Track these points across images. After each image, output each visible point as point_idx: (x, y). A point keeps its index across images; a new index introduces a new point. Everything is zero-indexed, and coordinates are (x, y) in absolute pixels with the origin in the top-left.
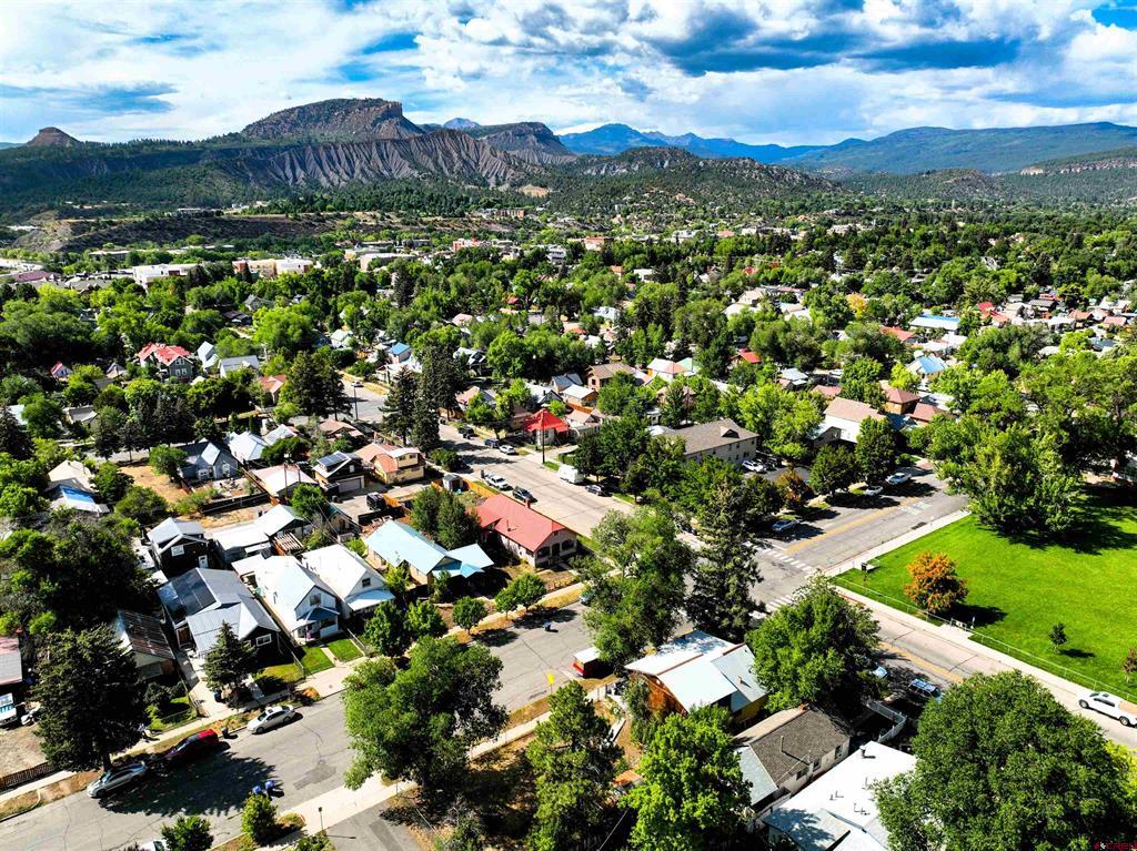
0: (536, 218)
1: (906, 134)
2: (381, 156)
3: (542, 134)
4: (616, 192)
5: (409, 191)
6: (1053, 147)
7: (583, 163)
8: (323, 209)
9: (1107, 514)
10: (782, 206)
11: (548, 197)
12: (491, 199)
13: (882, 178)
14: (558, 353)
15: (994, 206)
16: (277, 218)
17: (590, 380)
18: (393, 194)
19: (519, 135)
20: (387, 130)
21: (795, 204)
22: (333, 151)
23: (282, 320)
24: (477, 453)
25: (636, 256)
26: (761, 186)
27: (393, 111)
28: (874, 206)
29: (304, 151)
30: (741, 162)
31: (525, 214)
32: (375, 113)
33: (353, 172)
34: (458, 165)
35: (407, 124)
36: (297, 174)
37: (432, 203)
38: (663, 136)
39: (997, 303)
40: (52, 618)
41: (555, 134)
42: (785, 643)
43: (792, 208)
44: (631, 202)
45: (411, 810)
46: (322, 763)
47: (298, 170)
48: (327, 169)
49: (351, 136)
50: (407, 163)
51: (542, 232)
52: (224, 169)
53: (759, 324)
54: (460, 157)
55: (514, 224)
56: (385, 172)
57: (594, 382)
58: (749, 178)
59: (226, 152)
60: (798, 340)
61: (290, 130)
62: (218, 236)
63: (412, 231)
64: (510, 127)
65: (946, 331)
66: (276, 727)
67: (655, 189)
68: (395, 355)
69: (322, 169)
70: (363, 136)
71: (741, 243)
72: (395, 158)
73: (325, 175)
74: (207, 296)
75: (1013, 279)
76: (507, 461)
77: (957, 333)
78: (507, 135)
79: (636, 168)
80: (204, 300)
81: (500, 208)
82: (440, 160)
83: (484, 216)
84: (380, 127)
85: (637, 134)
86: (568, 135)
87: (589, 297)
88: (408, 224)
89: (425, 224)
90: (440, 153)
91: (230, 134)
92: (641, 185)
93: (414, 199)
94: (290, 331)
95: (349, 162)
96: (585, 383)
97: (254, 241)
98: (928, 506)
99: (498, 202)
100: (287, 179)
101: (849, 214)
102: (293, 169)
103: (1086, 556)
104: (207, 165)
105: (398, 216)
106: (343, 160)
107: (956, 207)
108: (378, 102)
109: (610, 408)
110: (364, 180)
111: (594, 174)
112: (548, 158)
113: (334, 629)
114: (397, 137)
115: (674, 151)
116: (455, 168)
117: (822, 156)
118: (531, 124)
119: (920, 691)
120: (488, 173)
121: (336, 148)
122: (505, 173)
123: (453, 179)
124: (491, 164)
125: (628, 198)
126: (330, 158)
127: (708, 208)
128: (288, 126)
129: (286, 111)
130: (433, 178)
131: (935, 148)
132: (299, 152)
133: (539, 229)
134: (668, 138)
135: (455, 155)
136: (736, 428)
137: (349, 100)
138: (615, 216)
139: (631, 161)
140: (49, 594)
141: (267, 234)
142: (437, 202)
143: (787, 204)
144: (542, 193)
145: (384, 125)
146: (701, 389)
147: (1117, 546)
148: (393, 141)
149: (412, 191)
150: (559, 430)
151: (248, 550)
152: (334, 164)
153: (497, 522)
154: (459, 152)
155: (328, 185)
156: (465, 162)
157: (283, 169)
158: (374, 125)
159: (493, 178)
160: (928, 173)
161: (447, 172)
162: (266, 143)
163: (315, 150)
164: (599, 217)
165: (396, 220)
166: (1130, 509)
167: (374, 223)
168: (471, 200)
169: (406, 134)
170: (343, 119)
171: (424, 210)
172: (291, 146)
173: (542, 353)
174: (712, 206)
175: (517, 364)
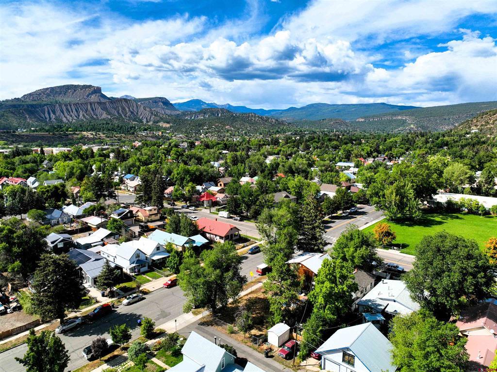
0: (167, 135)
1: (312, 106)
2: (93, 110)
3: (165, 102)
4: (200, 125)
5: (107, 123)
6: (367, 111)
7: (184, 114)
8: (67, 131)
9: (429, 216)
10: (270, 131)
11: (171, 127)
12: (146, 127)
13: (306, 122)
14: (205, 173)
15: (349, 132)
16: (44, 134)
17: (219, 184)
18: (100, 124)
19: (155, 102)
20: (94, 98)
21: (275, 131)
22: (69, 107)
23: (70, 166)
24: (179, 210)
25: (219, 145)
26: (260, 124)
27: (98, 90)
28: (305, 131)
29: (55, 106)
30: (250, 115)
31: (162, 133)
32: (88, 91)
33: (79, 116)
34: (129, 114)
35: (104, 96)
36: (51, 116)
37: (118, 128)
38: (216, 104)
39: (365, 159)
40: (20, 264)
41: (171, 102)
42: (346, 246)
43: (273, 132)
44: (208, 129)
45: (211, 322)
46: (163, 312)
47: (52, 115)
48: (66, 114)
49: (77, 100)
50: (105, 112)
51: (171, 141)
52: (13, 113)
53: (281, 164)
54: (130, 110)
55: (158, 138)
56: (95, 116)
57: (221, 185)
58: (254, 121)
59: (14, 106)
60: (300, 167)
61: (46, 98)
62: (14, 142)
63: (110, 140)
64: (151, 99)
65: (350, 167)
66: (135, 302)
67: (217, 124)
68: (127, 179)
69: (64, 114)
70: (83, 101)
71: (260, 141)
72: (99, 110)
73: (65, 116)
74: (24, 160)
75: (369, 150)
76: (194, 213)
77: (354, 167)
78: (149, 102)
79: (207, 116)
80: (23, 162)
81: (150, 131)
82: (120, 111)
83: (144, 134)
84: (91, 97)
85: (205, 103)
86: (176, 104)
87: (205, 159)
88: (108, 137)
89: (117, 137)
90: (120, 108)
91: (15, 98)
92: (211, 122)
93: (110, 126)
94: (75, 171)
95: (77, 112)
96: (217, 185)
97: (33, 144)
98: (367, 218)
99: (149, 128)
100: (46, 118)
101: (296, 134)
102: (49, 114)
103: (428, 228)
104: (4, 111)
105: (104, 134)
106: (74, 110)
107: (336, 132)
108: (90, 86)
109: (232, 192)
110: (84, 120)
111: (189, 118)
112: (168, 112)
113: (146, 269)
114: (99, 101)
115: (222, 110)
116: (128, 115)
117: (281, 114)
118: (160, 98)
119: (392, 266)
120: (143, 117)
121: (70, 106)
122: (150, 118)
123: (127, 119)
124: (144, 114)
125: (205, 127)
126: (67, 109)
127: (240, 132)
128: (45, 96)
129: (44, 89)
130: (117, 119)
131: (324, 111)
132: (52, 107)
133: (169, 140)
134: (219, 105)
135: (127, 109)
136: (288, 195)
137: (76, 85)
138: (201, 135)
139: (205, 113)
140: (18, 253)
141: (40, 141)
142: (121, 128)
143: (271, 131)
144: (168, 125)
145: (92, 97)
146: (267, 185)
147: (436, 224)
148: (98, 103)
149: (109, 124)
150: (213, 200)
151: (92, 245)
152: (69, 112)
153: (204, 228)
154: (129, 108)
155: (67, 121)
156: (132, 112)
157: (44, 114)
158: (88, 96)
159: (145, 119)
160: (323, 120)
161: (124, 117)
162: (34, 103)
163: (60, 105)
164: (194, 135)
165: (102, 135)
166: (436, 214)
167: (92, 136)
168: (137, 128)
169: (103, 100)
170: (73, 93)
171: (116, 131)
172: (48, 104)
173: (198, 173)
174: (241, 131)
175: (188, 177)
